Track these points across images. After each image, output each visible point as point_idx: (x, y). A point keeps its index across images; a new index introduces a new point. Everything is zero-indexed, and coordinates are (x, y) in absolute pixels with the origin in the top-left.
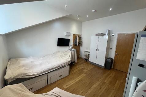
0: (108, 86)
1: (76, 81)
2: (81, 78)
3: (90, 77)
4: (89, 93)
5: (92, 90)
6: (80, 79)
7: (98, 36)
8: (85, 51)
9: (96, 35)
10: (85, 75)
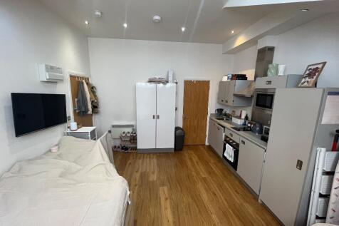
0: (213, 180)
1: (171, 220)
2: (168, 201)
3: (178, 185)
4: (218, 221)
5: (212, 210)
6: (169, 207)
7: (153, 85)
8: (113, 126)
9: (151, 81)
10: (166, 188)
